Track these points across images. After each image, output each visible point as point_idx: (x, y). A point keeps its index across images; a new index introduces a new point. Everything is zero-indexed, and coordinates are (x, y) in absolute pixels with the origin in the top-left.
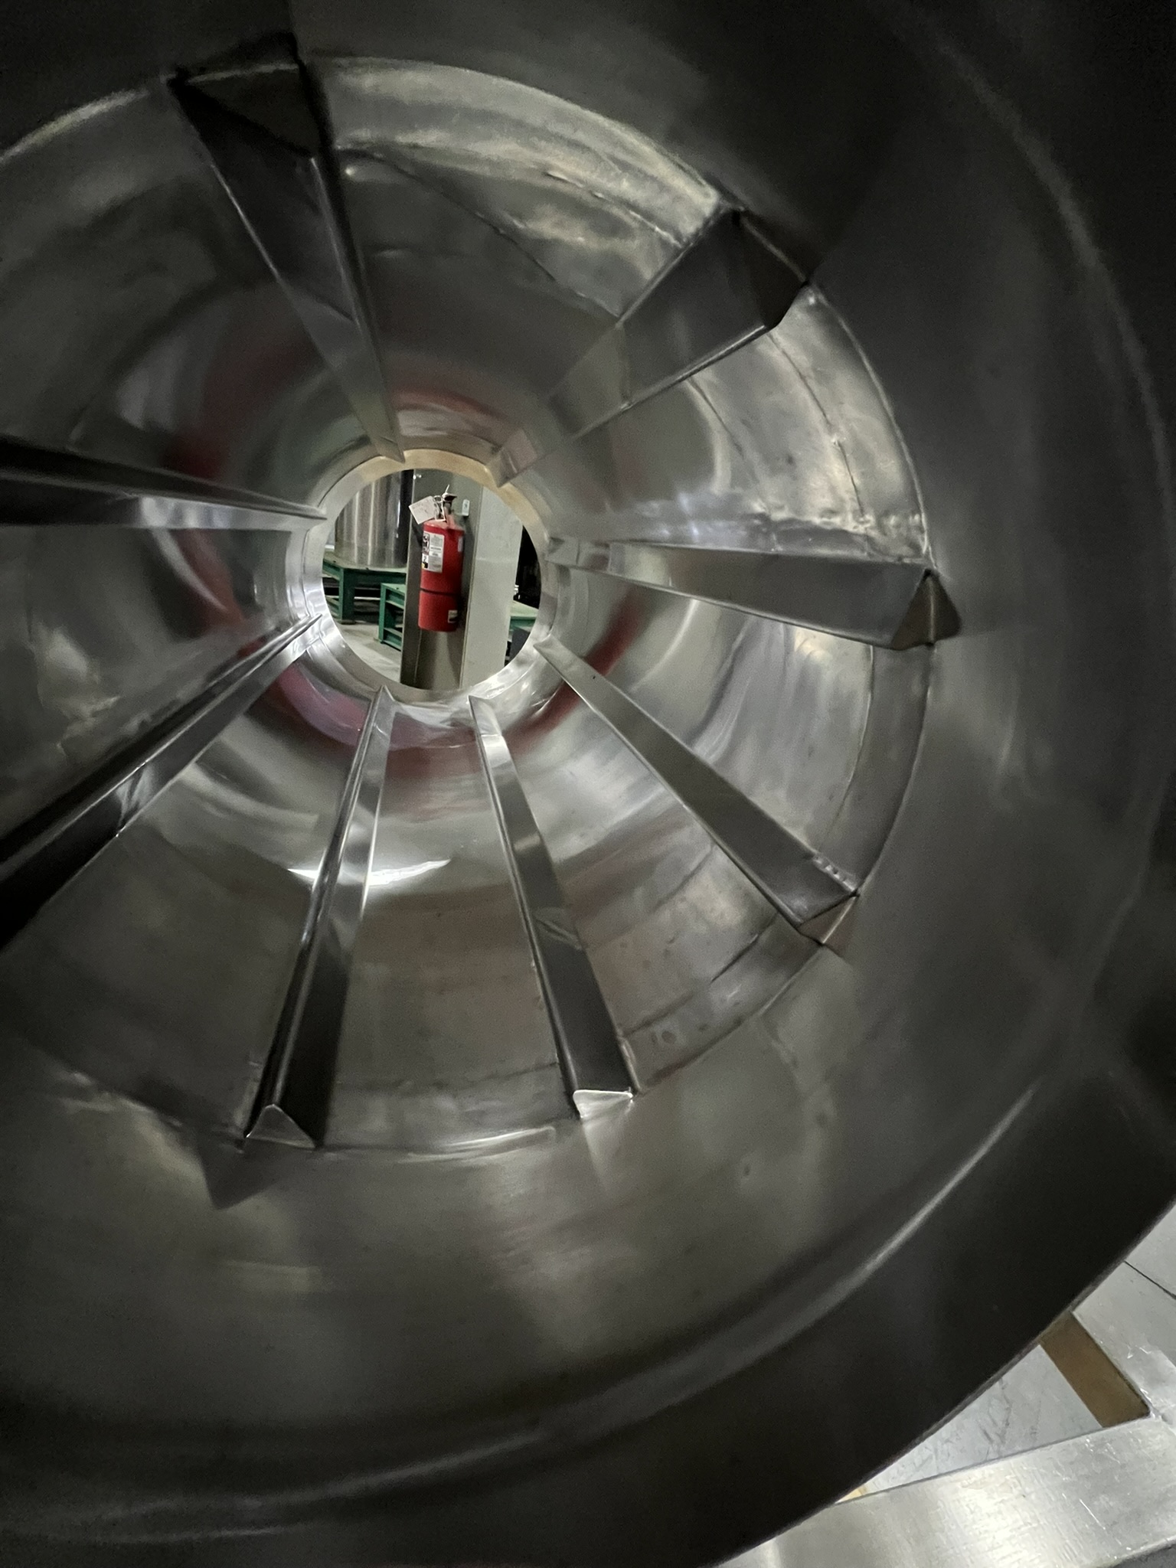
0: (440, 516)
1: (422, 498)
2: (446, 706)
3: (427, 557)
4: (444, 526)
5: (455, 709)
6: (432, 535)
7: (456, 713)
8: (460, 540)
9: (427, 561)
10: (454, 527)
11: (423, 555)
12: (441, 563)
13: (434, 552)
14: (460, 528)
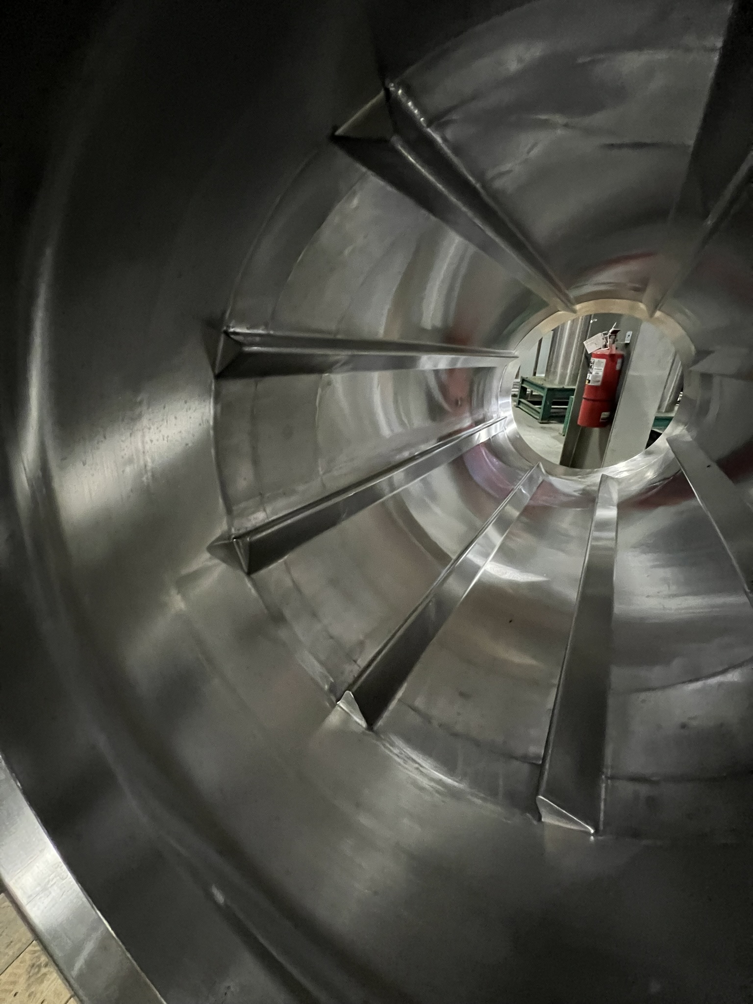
0: (605, 346)
1: (594, 335)
2: (583, 480)
3: (591, 375)
4: (607, 353)
5: (589, 483)
6: (596, 360)
7: (588, 486)
8: (619, 361)
9: (590, 379)
10: (614, 352)
11: (588, 374)
12: (600, 379)
13: (597, 371)
14: (620, 352)
